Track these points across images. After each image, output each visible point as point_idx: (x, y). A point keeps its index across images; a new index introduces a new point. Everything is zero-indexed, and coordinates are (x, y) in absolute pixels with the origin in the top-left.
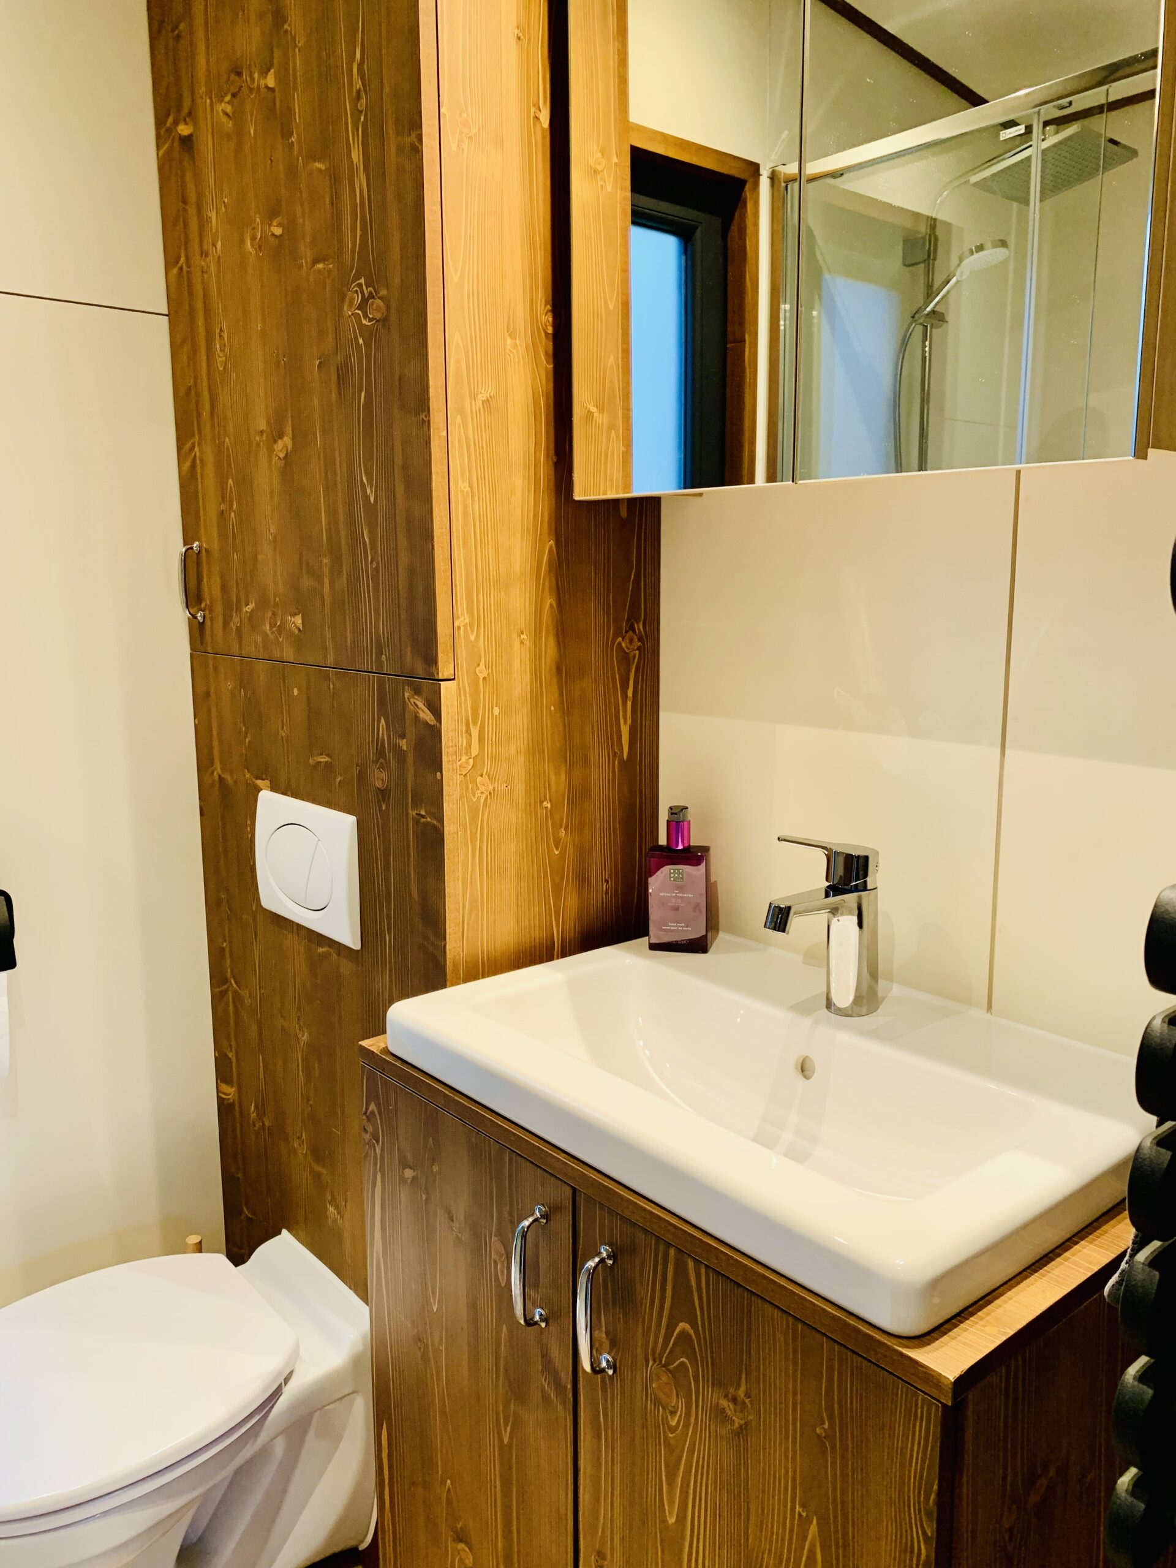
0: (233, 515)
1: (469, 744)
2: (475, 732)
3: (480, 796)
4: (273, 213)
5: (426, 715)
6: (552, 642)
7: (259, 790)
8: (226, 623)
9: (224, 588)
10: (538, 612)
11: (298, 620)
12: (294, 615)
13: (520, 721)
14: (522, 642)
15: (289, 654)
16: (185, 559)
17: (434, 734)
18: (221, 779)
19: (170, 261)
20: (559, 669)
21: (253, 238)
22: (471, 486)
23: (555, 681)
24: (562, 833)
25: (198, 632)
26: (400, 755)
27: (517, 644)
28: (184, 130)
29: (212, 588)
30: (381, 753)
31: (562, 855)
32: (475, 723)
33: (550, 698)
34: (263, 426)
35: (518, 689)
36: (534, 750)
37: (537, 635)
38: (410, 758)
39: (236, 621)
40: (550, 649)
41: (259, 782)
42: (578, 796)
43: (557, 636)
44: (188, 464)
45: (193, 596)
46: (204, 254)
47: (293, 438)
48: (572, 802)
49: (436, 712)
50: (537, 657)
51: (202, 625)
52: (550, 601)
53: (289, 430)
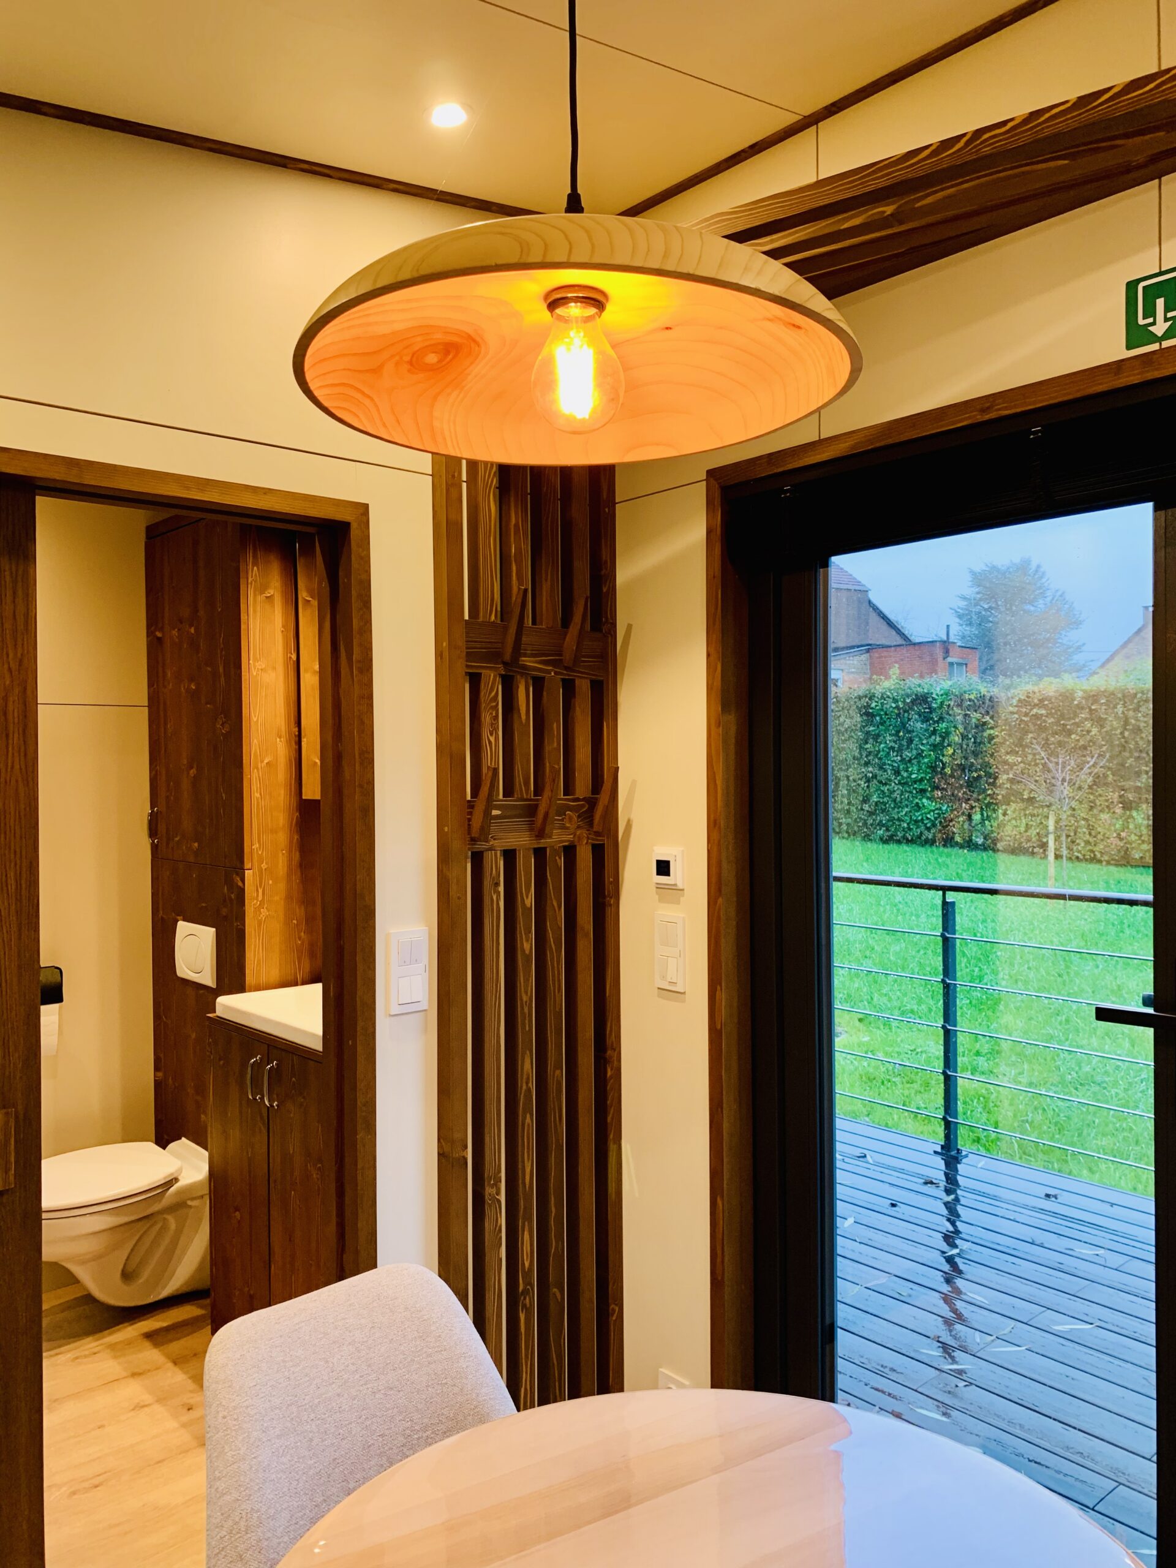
0: (172, 798)
1: (258, 895)
2: (260, 891)
3: (262, 916)
4: (192, 679)
5: (240, 884)
6: (298, 854)
7: (178, 921)
8: (168, 844)
9: (168, 829)
10: (291, 842)
11: (196, 845)
12: (195, 842)
13: (282, 886)
14: (283, 854)
15: (192, 859)
16: (151, 815)
17: (243, 890)
18: (162, 918)
19: (150, 685)
20: (301, 865)
21: (184, 687)
22: (261, 794)
23: (299, 870)
24: (302, 934)
25: (155, 848)
26: (231, 900)
27: (280, 855)
28: (159, 634)
29: (162, 828)
30: (225, 901)
31: (303, 943)
32: (260, 887)
33: (296, 878)
34: (185, 762)
35: (281, 873)
36: (289, 898)
37: (290, 851)
38: (235, 902)
39: (171, 845)
40: (297, 856)
41: (179, 918)
42: (309, 919)
43: (300, 852)
44: (154, 772)
45: (153, 832)
46: (165, 687)
47: (197, 770)
48: (307, 920)
49: (243, 881)
50: (290, 860)
51: (157, 846)
52: (296, 837)
53: (195, 766)
